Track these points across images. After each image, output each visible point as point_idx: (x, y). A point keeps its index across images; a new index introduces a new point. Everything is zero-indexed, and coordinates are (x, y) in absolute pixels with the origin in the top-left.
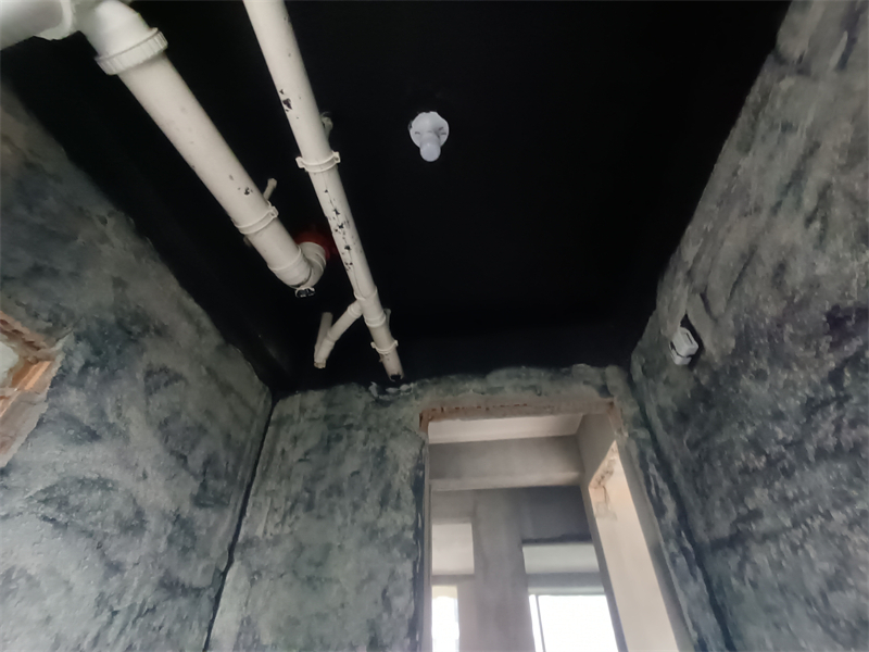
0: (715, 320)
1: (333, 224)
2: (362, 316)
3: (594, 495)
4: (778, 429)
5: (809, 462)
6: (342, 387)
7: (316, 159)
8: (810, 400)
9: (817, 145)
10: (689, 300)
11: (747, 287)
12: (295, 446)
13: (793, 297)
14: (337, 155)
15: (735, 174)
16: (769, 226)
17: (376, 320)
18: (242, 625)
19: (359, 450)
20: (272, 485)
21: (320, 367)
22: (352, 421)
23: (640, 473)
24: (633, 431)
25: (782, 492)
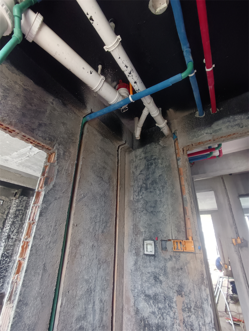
1: (127, 73)
2: (149, 113)
6: (148, 145)
7: (111, 42)
12: (136, 170)
14: (119, 37)
17: (155, 113)
18: (134, 226)
19: (160, 167)
20: (132, 183)
21: (138, 139)
22: (155, 157)
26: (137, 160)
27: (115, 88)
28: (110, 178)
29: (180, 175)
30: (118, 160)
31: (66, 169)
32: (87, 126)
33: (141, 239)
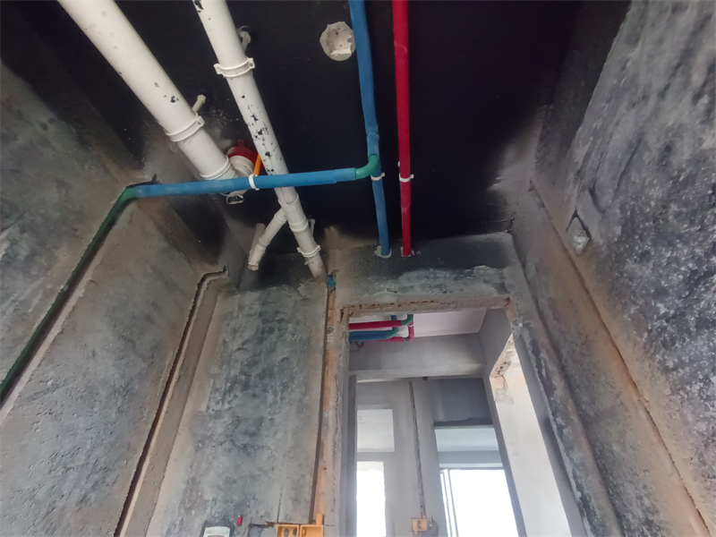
0: (603, 212)
1: (253, 130)
2: (287, 222)
3: (494, 382)
4: (660, 305)
5: (689, 333)
6: (274, 288)
7: (232, 63)
8: (694, 272)
9: (708, 17)
10: (578, 198)
11: (633, 176)
12: (234, 338)
13: (679, 176)
14: (251, 60)
15: (624, 68)
16: (656, 113)
17: (300, 225)
18: (188, 483)
19: (288, 340)
20: (215, 370)
21: (254, 269)
22: (282, 316)
23: (533, 358)
24: (526, 322)
25: (662, 363)
26: (241, 316)
28: (157, 347)
29: (325, 364)
30: (194, 307)
32: (131, 208)
33: (199, 521)
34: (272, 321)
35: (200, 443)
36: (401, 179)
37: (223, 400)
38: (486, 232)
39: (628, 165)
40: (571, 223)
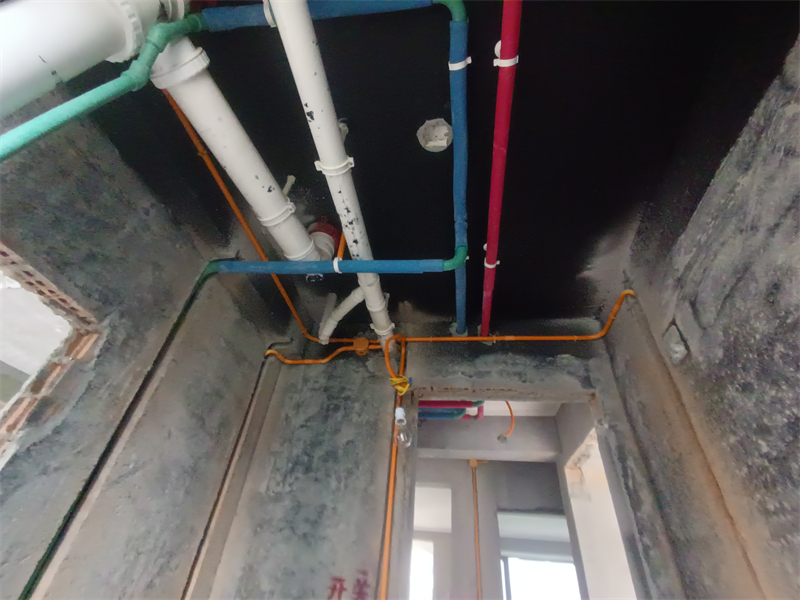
0: (704, 329)
1: (344, 220)
2: (364, 302)
3: (570, 474)
4: (762, 443)
5: (792, 480)
6: (342, 361)
7: (333, 163)
10: (677, 306)
11: (738, 301)
12: (297, 413)
13: (786, 318)
14: (351, 160)
15: (732, 191)
16: (766, 246)
17: (377, 305)
18: (245, 571)
19: (354, 420)
20: (276, 447)
21: (324, 343)
22: (349, 393)
23: (619, 466)
24: (613, 423)
25: (762, 503)
26: (305, 389)
27: (306, 226)
28: (224, 424)
30: (259, 379)
31: (115, 383)
32: (211, 282)
34: (337, 398)
35: (260, 526)
36: (486, 265)
37: (284, 481)
38: (571, 318)
39: (733, 289)
40: (667, 330)
